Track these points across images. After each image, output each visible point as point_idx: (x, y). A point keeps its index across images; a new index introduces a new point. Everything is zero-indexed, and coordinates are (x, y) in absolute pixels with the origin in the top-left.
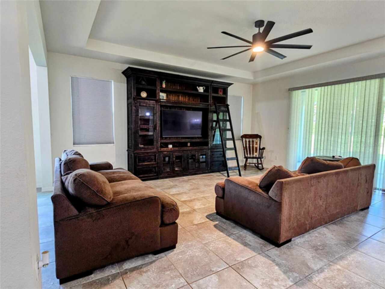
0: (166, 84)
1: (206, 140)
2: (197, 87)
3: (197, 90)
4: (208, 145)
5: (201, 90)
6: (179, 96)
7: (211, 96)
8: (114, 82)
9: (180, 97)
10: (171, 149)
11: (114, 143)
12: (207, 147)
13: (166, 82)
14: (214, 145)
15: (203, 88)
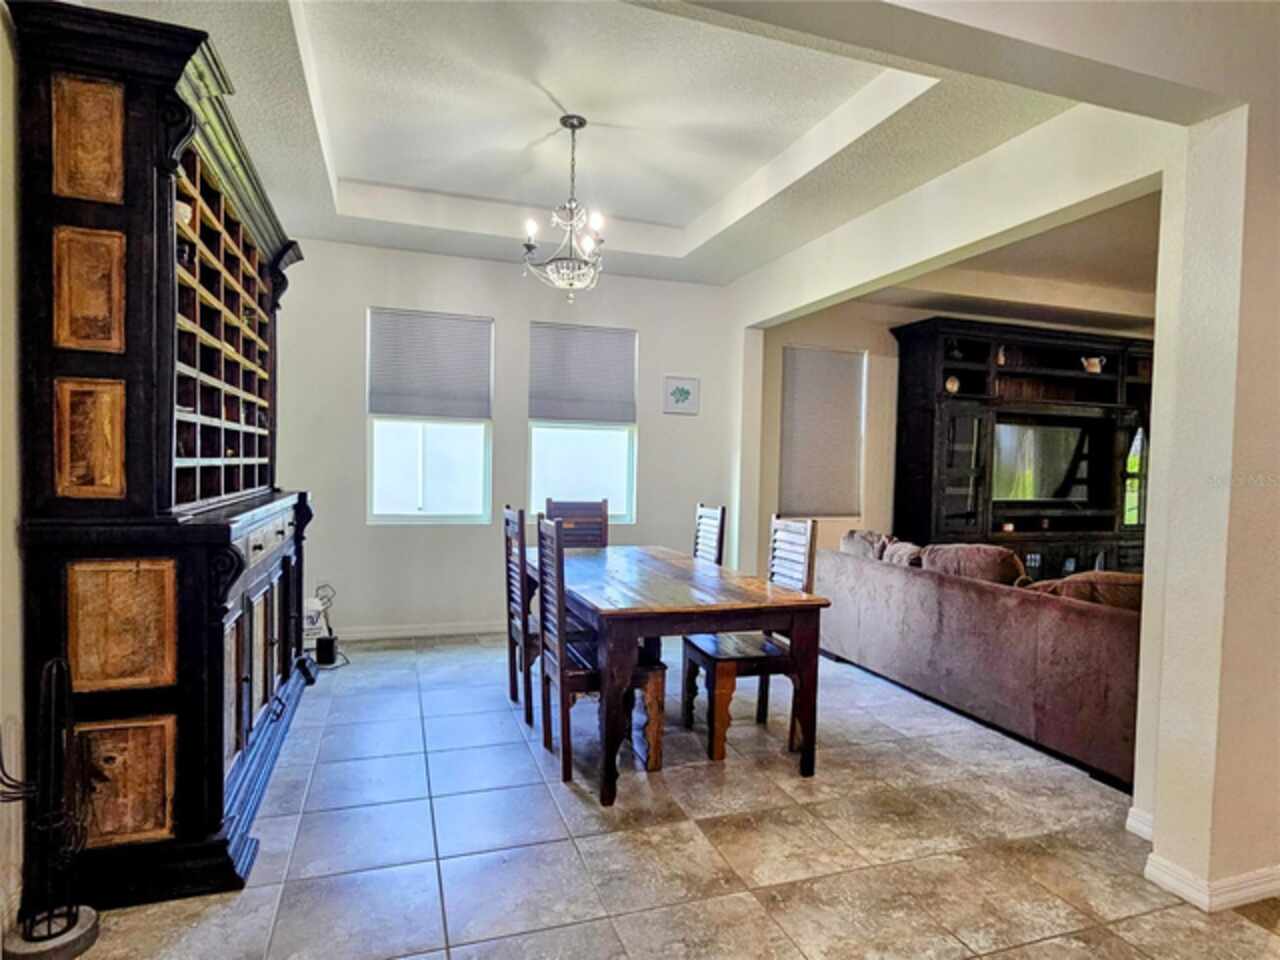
0: (1005, 355)
1: (1107, 513)
2: (1083, 360)
3: (1081, 368)
4: (1112, 528)
5: (1094, 366)
6: (1021, 385)
7: (1125, 385)
8: (870, 354)
9: (1025, 388)
10: (1009, 533)
11: (859, 515)
12: (1110, 533)
13: (1005, 350)
14: (1128, 529)
15: (1101, 361)
